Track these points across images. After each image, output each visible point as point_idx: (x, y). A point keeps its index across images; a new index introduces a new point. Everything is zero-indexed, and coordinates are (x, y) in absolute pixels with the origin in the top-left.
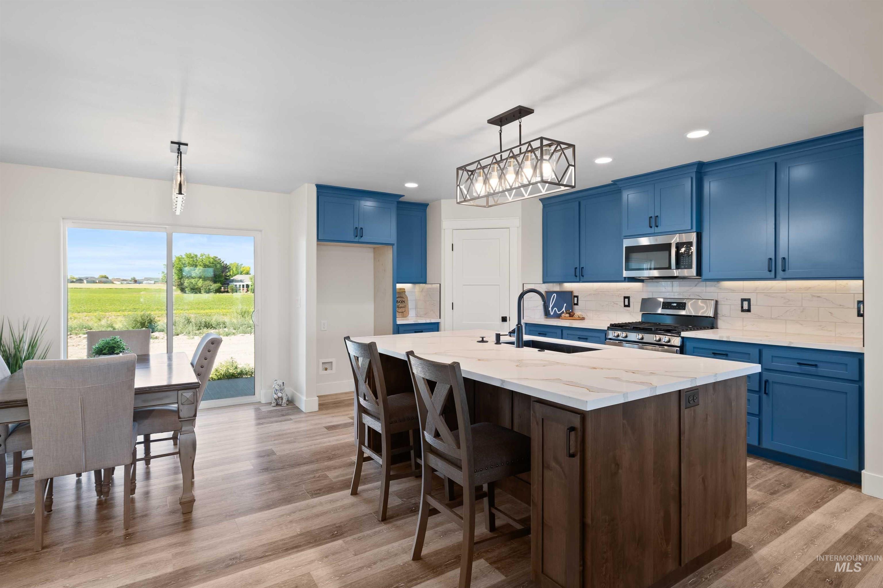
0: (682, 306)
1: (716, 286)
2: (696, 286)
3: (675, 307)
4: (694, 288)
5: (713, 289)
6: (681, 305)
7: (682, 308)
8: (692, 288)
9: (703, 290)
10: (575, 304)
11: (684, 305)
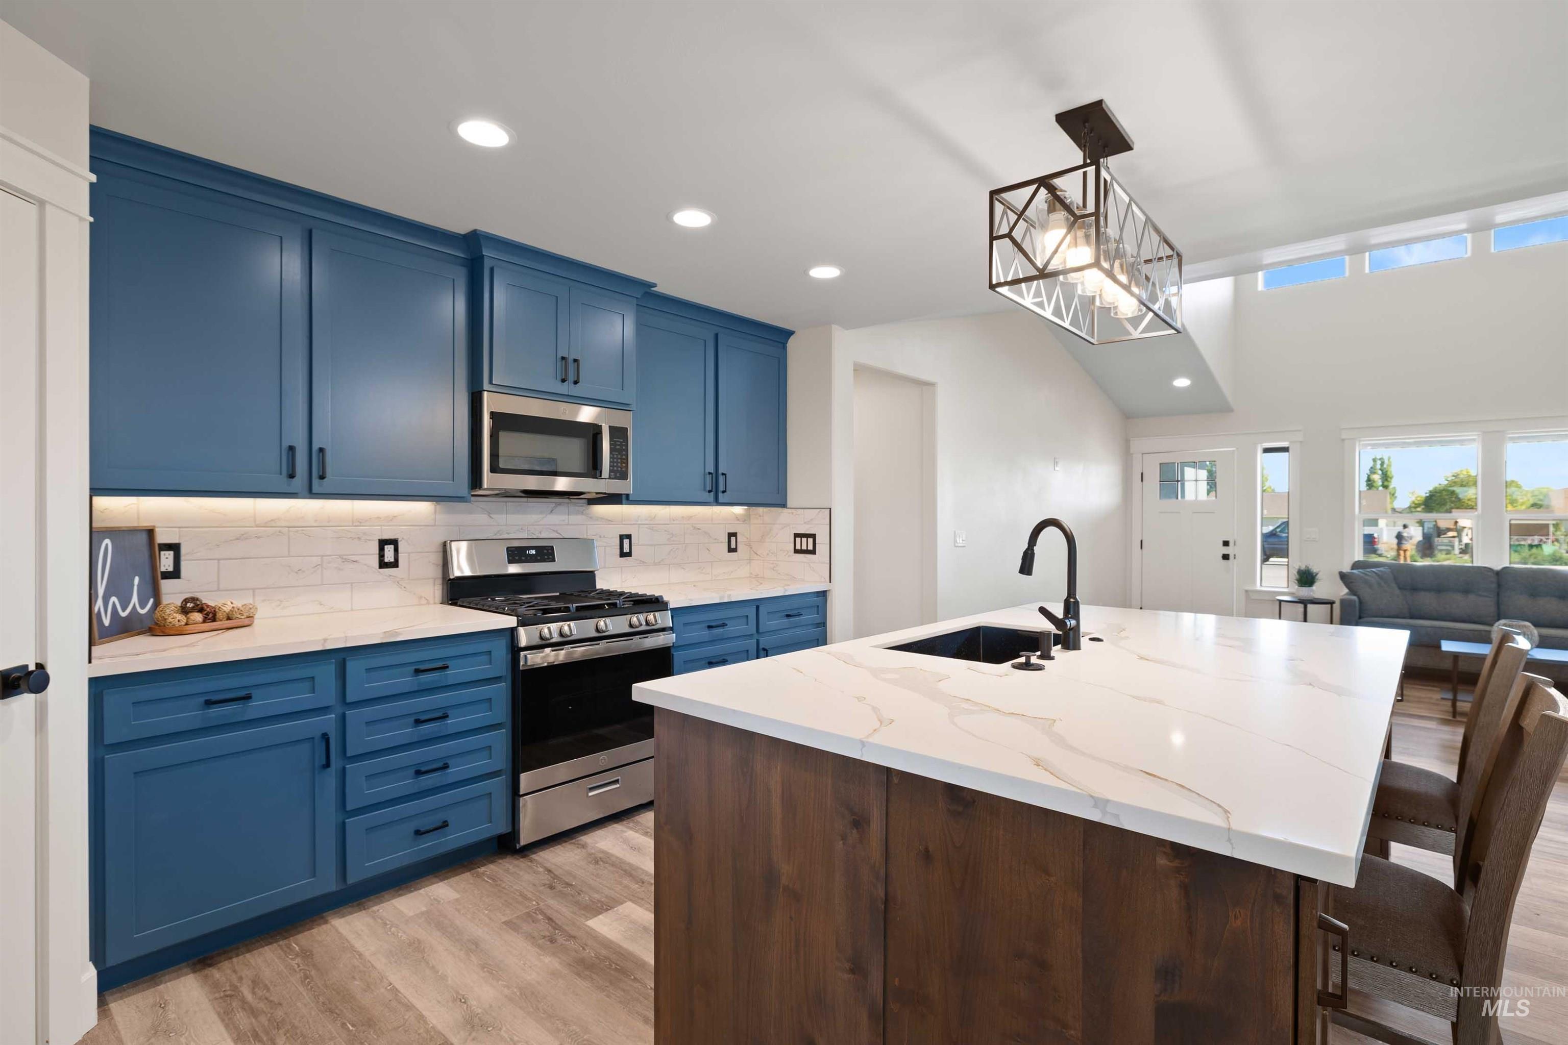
0: (545, 553)
1: (584, 512)
2: (551, 512)
3: (533, 558)
4: (548, 516)
5: (575, 519)
6: (545, 551)
7: (549, 558)
8: (544, 516)
9: (564, 521)
10: (167, 575)
11: (550, 551)
